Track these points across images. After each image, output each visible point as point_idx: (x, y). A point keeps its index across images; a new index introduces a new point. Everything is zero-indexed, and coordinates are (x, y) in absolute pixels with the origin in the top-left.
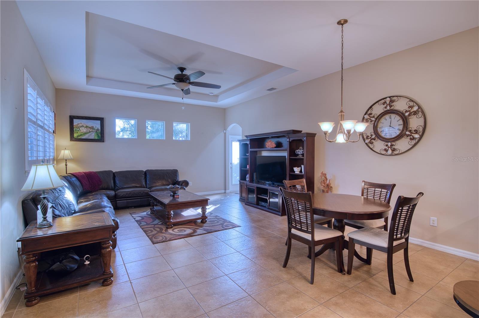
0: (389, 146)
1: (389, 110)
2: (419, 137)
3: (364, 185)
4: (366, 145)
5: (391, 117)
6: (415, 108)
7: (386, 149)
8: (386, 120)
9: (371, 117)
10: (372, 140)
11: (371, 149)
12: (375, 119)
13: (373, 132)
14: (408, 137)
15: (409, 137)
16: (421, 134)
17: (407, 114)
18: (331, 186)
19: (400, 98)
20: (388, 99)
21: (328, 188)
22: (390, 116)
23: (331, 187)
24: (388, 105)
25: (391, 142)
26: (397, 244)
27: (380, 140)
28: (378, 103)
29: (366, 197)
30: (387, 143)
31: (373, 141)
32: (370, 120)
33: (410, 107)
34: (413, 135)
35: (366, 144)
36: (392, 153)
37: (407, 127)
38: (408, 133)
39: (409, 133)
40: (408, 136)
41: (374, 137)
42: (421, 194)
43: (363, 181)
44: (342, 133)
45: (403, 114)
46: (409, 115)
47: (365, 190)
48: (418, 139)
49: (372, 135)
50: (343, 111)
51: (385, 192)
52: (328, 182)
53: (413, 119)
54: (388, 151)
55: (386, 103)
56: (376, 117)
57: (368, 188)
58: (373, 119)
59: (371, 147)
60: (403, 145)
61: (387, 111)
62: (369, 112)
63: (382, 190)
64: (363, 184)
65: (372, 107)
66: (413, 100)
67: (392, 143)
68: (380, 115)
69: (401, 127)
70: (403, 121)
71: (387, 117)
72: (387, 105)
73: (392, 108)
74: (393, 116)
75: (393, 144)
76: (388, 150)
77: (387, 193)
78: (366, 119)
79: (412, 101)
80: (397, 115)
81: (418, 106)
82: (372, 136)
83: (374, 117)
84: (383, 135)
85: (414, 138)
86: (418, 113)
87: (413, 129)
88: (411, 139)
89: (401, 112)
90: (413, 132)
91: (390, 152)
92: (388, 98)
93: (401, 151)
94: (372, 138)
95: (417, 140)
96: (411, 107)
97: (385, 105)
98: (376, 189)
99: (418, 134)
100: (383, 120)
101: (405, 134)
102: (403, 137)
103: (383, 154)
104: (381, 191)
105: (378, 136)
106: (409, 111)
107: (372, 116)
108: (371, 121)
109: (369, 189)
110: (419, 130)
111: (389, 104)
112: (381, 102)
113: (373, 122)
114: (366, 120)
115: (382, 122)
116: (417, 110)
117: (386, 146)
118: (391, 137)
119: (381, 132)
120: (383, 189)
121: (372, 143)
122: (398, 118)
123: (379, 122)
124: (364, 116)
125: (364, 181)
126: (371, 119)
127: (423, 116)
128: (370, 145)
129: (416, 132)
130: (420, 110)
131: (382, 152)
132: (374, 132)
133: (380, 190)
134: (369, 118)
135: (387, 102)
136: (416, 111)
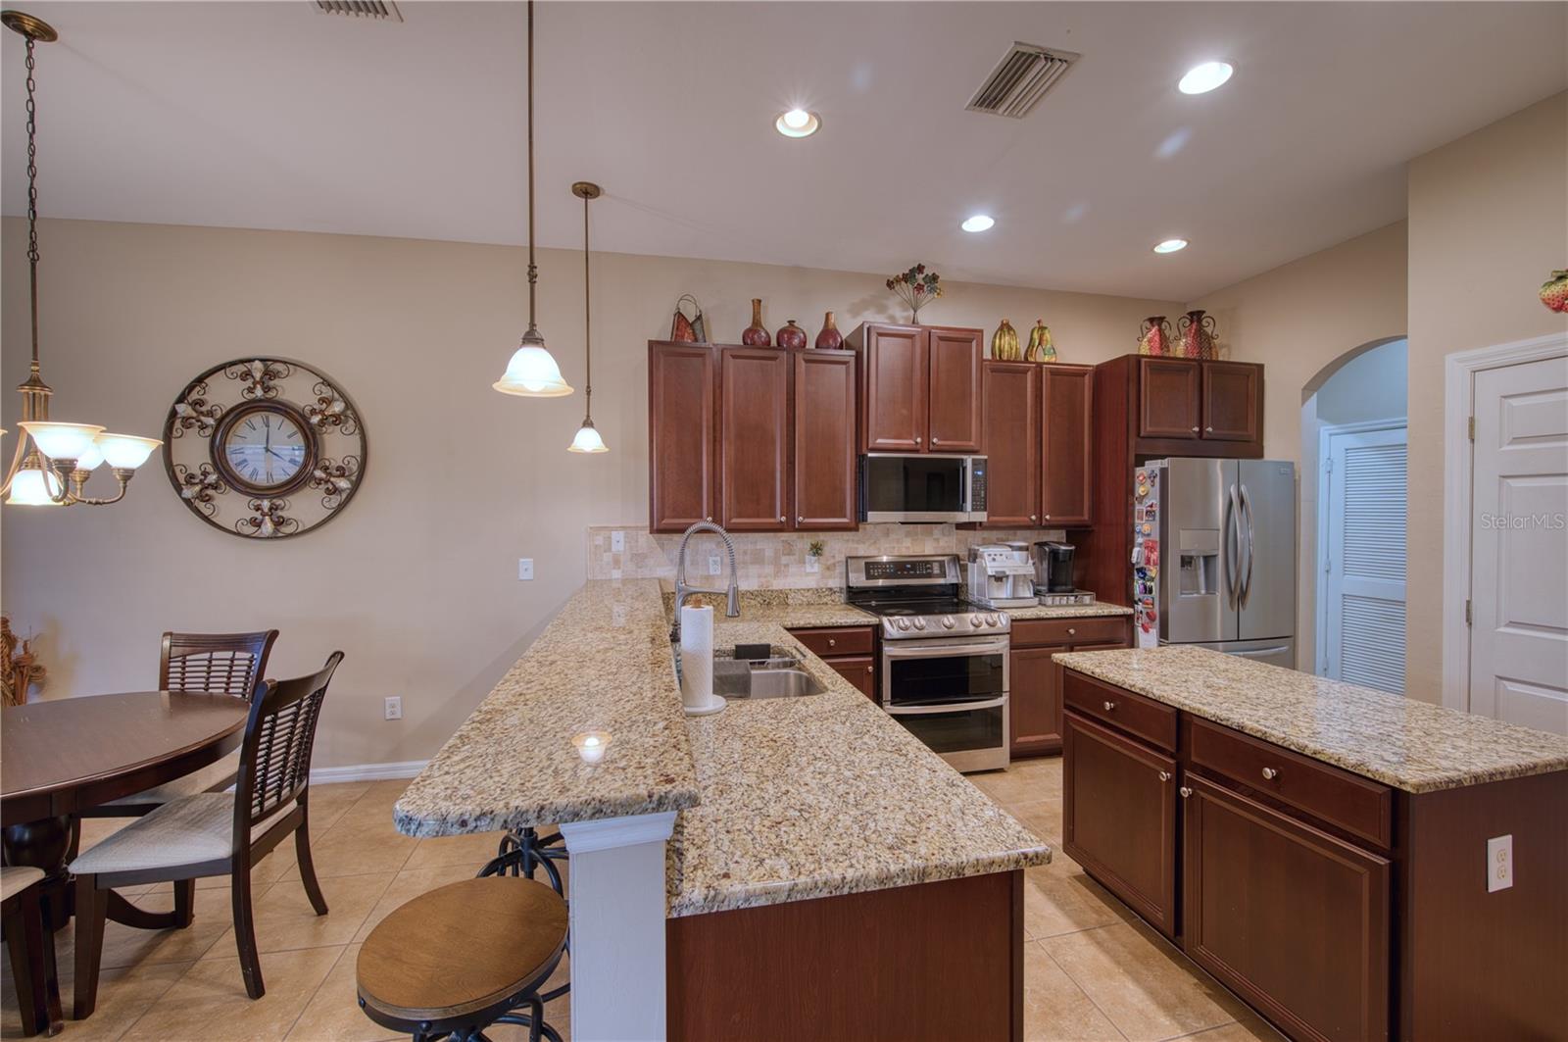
0: (266, 510)
1: (260, 400)
2: (349, 486)
3: (171, 646)
4: (184, 505)
5: (268, 422)
6: (338, 407)
7: (256, 519)
8: (254, 429)
9: (202, 413)
10: (207, 488)
11: (206, 519)
12: (216, 420)
13: (210, 462)
14: (320, 487)
15: (323, 487)
16: (354, 478)
17: (315, 419)
18: (38, 663)
19: (295, 370)
20: (258, 364)
21: (22, 673)
22: (267, 418)
23: (38, 669)
24: (258, 383)
25: (271, 497)
26: (268, 829)
27: (236, 489)
28: (223, 371)
29: (179, 686)
30: (259, 502)
31: (210, 492)
32: (198, 421)
33: (323, 402)
34: (332, 479)
35: (188, 502)
36: (276, 530)
37: (316, 456)
38: (319, 474)
39: (324, 475)
40: (319, 482)
41: (212, 478)
42: (338, 656)
43: (165, 635)
44: (40, 467)
45: (303, 416)
46: (322, 423)
47: (176, 664)
48: (348, 491)
49: (205, 474)
50: (43, 381)
51: (245, 659)
52: (19, 651)
53: (332, 435)
54: (263, 526)
55: (253, 376)
56: (219, 415)
57: (184, 656)
58: (210, 421)
59: (207, 512)
60: (305, 507)
61: (254, 401)
62: (194, 396)
63: (237, 653)
64: (167, 643)
65: (206, 381)
66: (331, 381)
67: (274, 500)
68: (232, 410)
69: (299, 456)
70: (306, 437)
71: (257, 419)
72: (255, 383)
73: (272, 394)
74: (275, 420)
75: (277, 503)
76: (261, 522)
77: (251, 661)
78: (184, 418)
79: (327, 382)
80: (286, 419)
81: (346, 404)
82: (206, 477)
83: (210, 414)
84: (245, 474)
85: (336, 490)
86: (347, 422)
87: (334, 464)
88: (328, 492)
89: (297, 412)
90: (335, 472)
91: (268, 527)
92: (257, 362)
93: (304, 526)
94: (206, 482)
95: (344, 496)
96: (328, 401)
97: (249, 383)
98: (216, 655)
99: (348, 478)
100: (242, 428)
101: (312, 477)
102: (305, 484)
103: (247, 536)
104: (232, 660)
105: (229, 478)
106: (322, 412)
107: (204, 409)
108: (203, 427)
109: (188, 658)
110: (351, 469)
111: (262, 382)
112: (234, 368)
113: (209, 432)
114: (182, 421)
115: (239, 433)
116: (343, 413)
117: (257, 510)
118: (271, 484)
119: (238, 465)
120: (240, 650)
121: (208, 499)
122: (290, 427)
123: (230, 434)
124: (174, 408)
125: (171, 634)
126: (202, 418)
127: (357, 431)
128: (201, 506)
129: (342, 472)
130: (349, 412)
131: (244, 527)
132: (215, 464)
133: (229, 654)
134: (194, 414)
135: (254, 374)
136: (339, 415)
